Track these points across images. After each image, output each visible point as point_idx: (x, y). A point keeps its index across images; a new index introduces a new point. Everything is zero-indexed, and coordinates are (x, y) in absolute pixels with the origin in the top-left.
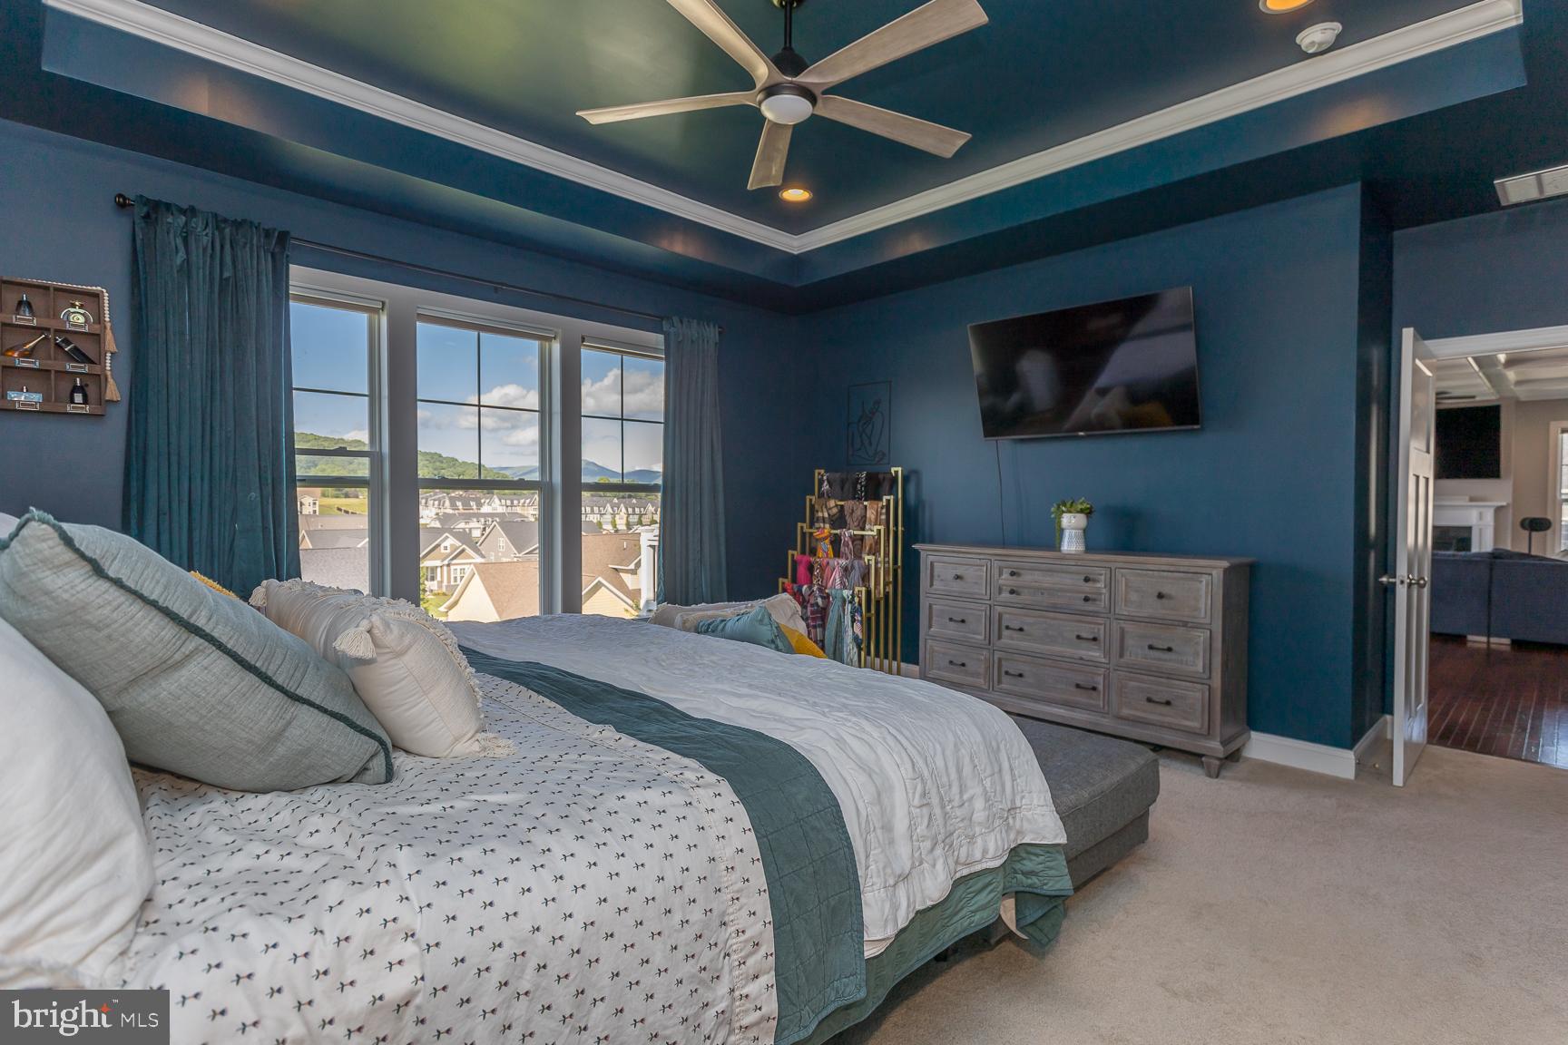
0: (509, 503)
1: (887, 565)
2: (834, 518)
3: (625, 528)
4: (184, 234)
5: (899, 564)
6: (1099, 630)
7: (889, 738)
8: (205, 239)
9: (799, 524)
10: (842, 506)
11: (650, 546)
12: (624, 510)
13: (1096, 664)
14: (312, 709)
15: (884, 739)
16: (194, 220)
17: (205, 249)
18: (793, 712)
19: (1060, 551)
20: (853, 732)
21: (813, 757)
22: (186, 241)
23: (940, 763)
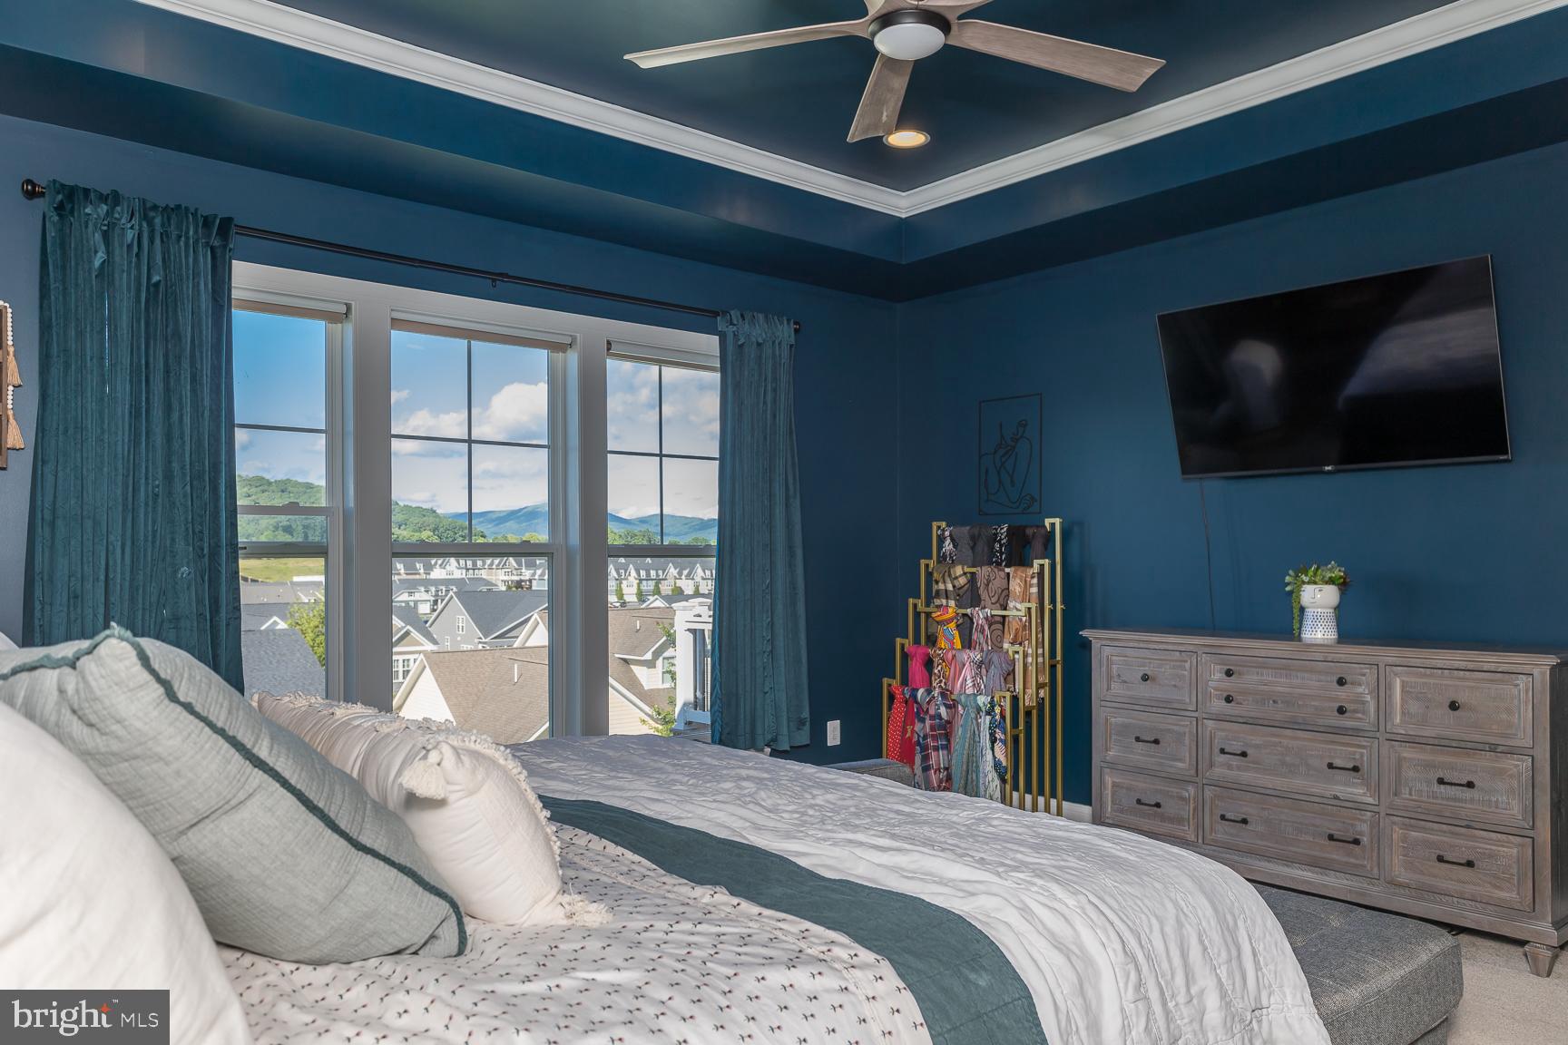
0: (469, 563)
1: (1040, 660)
2: (961, 592)
3: (634, 599)
4: (105, 228)
5: (1059, 658)
6: (1362, 754)
7: (1089, 909)
8: (130, 235)
9: (911, 601)
10: (973, 574)
11: (689, 630)
12: (633, 573)
13: (1359, 807)
14: (377, 861)
15: (1083, 909)
16: (118, 209)
17: (130, 247)
18: (958, 871)
19: (1299, 639)
20: (1041, 898)
21: (993, 933)
22: (106, 235)
23: (1158, 944)
